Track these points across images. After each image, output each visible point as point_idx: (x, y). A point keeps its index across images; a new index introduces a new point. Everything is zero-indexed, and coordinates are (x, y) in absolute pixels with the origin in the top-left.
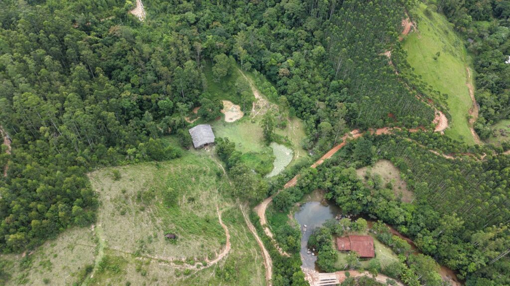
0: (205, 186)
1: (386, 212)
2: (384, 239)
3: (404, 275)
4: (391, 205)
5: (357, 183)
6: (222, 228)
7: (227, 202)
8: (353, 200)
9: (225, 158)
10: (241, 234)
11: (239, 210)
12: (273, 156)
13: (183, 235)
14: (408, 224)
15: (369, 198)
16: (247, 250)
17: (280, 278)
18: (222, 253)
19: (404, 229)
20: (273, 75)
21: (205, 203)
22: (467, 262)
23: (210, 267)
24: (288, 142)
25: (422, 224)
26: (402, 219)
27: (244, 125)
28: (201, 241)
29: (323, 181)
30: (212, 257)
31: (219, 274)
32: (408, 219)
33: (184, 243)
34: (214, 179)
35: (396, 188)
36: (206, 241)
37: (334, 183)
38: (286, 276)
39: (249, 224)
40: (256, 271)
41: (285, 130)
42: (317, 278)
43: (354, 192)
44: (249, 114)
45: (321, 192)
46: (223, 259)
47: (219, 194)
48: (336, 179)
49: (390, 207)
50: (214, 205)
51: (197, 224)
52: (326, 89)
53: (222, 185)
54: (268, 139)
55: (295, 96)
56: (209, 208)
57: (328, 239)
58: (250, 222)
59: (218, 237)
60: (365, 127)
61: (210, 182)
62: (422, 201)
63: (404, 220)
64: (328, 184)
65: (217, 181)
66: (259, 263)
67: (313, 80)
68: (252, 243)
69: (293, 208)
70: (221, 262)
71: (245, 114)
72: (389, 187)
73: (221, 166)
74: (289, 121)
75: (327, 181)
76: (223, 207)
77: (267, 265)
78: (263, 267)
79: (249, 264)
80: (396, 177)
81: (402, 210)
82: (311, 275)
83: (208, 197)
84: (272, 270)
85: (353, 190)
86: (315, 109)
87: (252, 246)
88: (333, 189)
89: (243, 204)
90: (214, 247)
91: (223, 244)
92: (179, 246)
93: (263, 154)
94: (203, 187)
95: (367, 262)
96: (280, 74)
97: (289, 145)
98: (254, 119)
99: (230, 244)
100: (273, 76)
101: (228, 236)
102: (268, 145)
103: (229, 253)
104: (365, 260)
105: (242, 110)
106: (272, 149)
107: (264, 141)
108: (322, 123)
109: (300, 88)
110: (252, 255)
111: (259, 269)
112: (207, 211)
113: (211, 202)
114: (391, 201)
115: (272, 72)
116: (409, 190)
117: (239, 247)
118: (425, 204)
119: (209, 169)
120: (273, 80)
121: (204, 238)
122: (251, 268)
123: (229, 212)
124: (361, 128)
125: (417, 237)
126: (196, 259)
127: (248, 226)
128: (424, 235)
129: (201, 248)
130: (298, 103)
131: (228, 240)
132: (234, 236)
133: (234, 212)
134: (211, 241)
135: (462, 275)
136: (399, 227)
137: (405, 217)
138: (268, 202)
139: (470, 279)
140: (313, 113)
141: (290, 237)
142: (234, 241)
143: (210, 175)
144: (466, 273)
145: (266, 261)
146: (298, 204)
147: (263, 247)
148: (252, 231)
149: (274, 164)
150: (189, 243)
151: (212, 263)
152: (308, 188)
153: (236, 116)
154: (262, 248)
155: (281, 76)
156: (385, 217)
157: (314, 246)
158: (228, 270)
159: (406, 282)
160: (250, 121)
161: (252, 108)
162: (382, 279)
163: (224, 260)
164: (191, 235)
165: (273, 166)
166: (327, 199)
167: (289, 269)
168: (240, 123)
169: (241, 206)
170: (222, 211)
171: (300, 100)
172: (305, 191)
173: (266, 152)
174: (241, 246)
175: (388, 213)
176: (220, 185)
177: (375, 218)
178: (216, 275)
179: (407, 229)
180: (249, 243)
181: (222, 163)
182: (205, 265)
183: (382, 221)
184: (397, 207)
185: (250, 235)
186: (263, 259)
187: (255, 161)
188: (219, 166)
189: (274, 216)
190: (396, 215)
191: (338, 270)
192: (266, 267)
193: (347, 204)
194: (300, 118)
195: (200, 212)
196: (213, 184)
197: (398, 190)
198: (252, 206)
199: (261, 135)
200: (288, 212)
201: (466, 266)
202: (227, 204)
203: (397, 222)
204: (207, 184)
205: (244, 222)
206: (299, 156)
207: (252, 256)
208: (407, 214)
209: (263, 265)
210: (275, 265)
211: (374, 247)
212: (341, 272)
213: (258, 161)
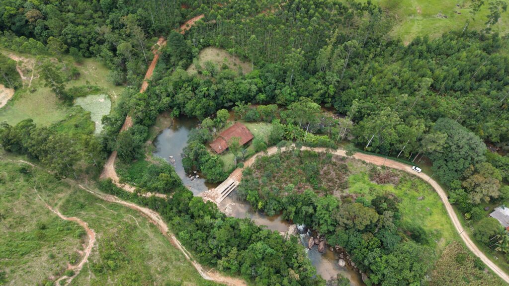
0: (13, 195)
1: (237, 92)
2: (251, 117)
3: (287, 132)
4: (237, 82)
5: (194, 80)
6: (70, 222)
7: (59, 193)
8: (200, 99)
9: (21, 149)
10: (101, 212)
11: (81, 191)
12: (85, 113)
13: (13, 265)
14: (263, 89)
15: (214, 87)
16: (120, 222)
17: (177, 219)
18: (87, 246)
19: (262, 96)
20: (22, 26)
21: (26, 212)
22: (326, 88)
23: (80, 271)
24: (93, 89)
25: (273, 81)
26: (254, 88)
27: (23, 100)
28: (47, 253)
29: (159, 101)
30: (76, 259)
31: (99, 270)
32: (260, 85)
33: (20, 272)
34: (21, 180)
35: (232, 66)
36: (55, 248)
37: (171, 95)
38: (182, 214)
39: (105, 197)
40: (146, 236)
41: (81, 79)
42: (216, 194)
43: (197, 91)
44: (21, 86)
45: (166, 116)
46: (93, 251)
47: (41, 192)
48: (170, 89)
49: (238, 84)
50: (42, 208)
51: (29, 239)
52: (100, 13)
53: (39, 179)
54: (67, 99)
55: (67, 34)
56: (37, 214)
57: (202, 149)
58: (105, 195)
59: (70, 233)
60: (167, 30)
61: (18, 187)
62: (260, 64)
63: (257, 89)
64: (166, 100)
65: (27, 181)
66: (144, 225)
67: (78, 11)
68: (121, 212)
69: (146, 149)
70: (93, 255)
71: (16, 88)
72: (225, 68)
73: (23, 161)
74: (80, 67)
75: (163, 97)
76: (56, 202)
77: (155, 222)
78: (152, 226)
79: (133, 236)
80: (226, 57)
81: (250, 81)
82: (209, 196)
83: (26, 204)
84: (164, 222)
85: (194, 90)
86: (101, 37)
87: (123, 214)
88: (175, 103)
89: (82, 181)
90: (70, 247)
91: (83, 235)
92: (14, 281)
93: (71, 117)
94: (10, 198)
95: (250, 146)
96: (30, 20)
97: (97, 91)
98: (31, 87)
99: (93, 230)
100: (24, 29)
101: (85, 225)
102: (71, 105)
103: (98, 240)
104: (248, 146)
105: (7, 87)
106: (80, 106)
107: (64, 103)
108: (118, 48)
109: (67, 23)
110: (130, 223)
111: (148, 231)
112: (35, 219)
113: (35, 206)
114: (235, 78)
115: (18, 24)
116: (244, 62)
117: (107, 226)
118: (264, 65)
119: (6, 174)
120: (27, 33)
121: (49, 247)
122: (138, 237)
123: (68, 201)
124: (164, 34)
125: (277, 95)
126: (53, 277)
127: (105, 199)
128: (281, 89)
129: (52, 261)
130: (75, 40)
131: (87, 229)
132: (93, 220)
133: (76, 198)
134: (63, 243)
135: (328, 103)
136: (257, 97)
137: (256, 85)
138: (113, 161)
139: (336, 101)
140: (101, 42)
141: (161, 174)
142: (96, 225)
143: (12, 179)
144: (330, 99)
145: (151, 219)
146: (149, 142)
147: (139, 207)
148: (114, 201)
149: (93, 119)
150: (29, 267)
151: (81, 265)
152: (147, 118)
153: (4, 98)
154: (137, 209)
155: (33, 22)
156: (239, 97)
157: (193, 169)
158: (108, 258)
159: (292, 138)
160: (28, 91)
161: (20, 77)
162: (273, 151)
163: (96, 251)
164: (26, 257)
165: (94, 123)
166: (176, 117)
167: (181, 204)
168: (16, 101)
169: (81, 186)
170: (58, 206)
171: (75, 35)
172: (147, 122)
173: (74, 113)
174: (109, 223)
175: (239, 91)
176: (35, 182)
177: (232, 104)
178: (95, 274)
179: (265, 95)
180: (118, 215)
181: (20, 157)
182: (72, 274)
183: (239, 102)
184: (243, 81)
185: (115, 206)
186: (146, 218)
187: (66, 130)
188: (19, 164)
189: (130, 170)
190: (248, 88)
191: (230, 172)
192: (155, 224)
193: (197, 107)
194: (90, 57)
195: (25, 226)
196: (24, 186)
197: (235, 67)
198: (96, 177)
199: (54, 98)
200: (143, 156)
201: (326, 92)
202: (60, 195)
203: (253, 94)
204: (14, 192)
205: (97, 199)
206: (117, 95)
207: (130, 225)
208: (256, 80)
209: (151, 223)
210: (163, 214)
211: (249, 130)
212: (234, 172)
213: (69, 128)
